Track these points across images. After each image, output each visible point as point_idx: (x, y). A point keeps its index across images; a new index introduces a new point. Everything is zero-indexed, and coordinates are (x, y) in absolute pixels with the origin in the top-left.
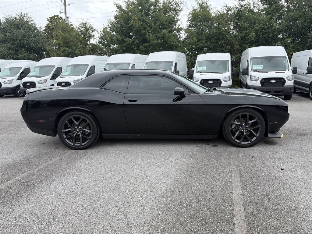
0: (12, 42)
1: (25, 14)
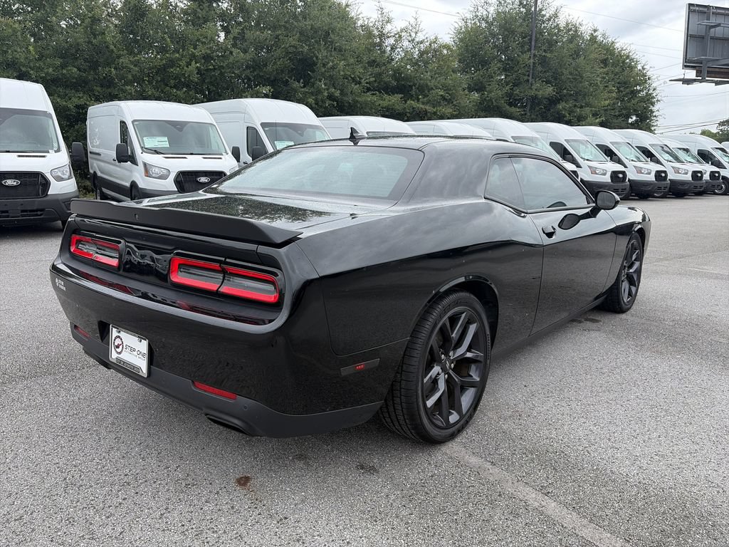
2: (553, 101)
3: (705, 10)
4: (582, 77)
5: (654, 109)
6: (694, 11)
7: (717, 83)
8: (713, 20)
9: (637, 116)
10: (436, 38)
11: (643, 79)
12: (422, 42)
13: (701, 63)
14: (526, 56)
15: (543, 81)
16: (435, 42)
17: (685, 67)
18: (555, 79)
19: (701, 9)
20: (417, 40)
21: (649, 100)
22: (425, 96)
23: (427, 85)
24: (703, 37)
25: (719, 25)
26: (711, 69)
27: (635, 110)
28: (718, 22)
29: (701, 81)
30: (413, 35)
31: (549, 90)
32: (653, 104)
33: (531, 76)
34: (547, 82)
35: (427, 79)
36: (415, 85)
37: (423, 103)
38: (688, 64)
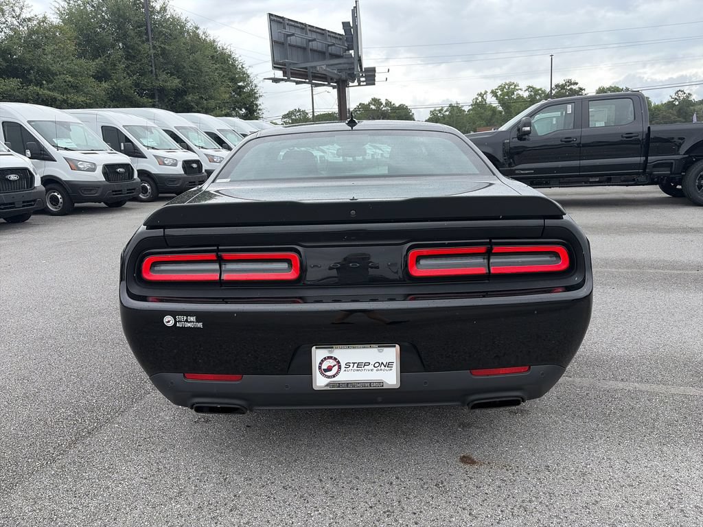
2: (180, 93)
3: (281, 20)
4: (202, 72)
5: (258, 103)
6: (274, 20)
7: (297, 83)
8: (289, 30)
9: (246, 109)
10: (45, 17)
11: (245, 77)
12: (29, 20)
13: (285, 65)
14: (146, 46)
15: (167, 73)
16: (43, 22)
17: (275, 68)
18: (177, 71)
19: (279, 19)
20: (23, 16)
21: (253, 95)
22: (50, 82)
23: (49, 70)
24: (282, 44)
25: (293, 35)
26: (292, 71)
27: (245, 104)
28: (293, 32)
29: (286, 81)
30: (17, 10)
31: (175, 82)
32: (256, 98)
33: (153, 66)
34: (172, 74)
35: (47, 62)
36: (32, 68)
37: (49, 89)
38: (276, 65)
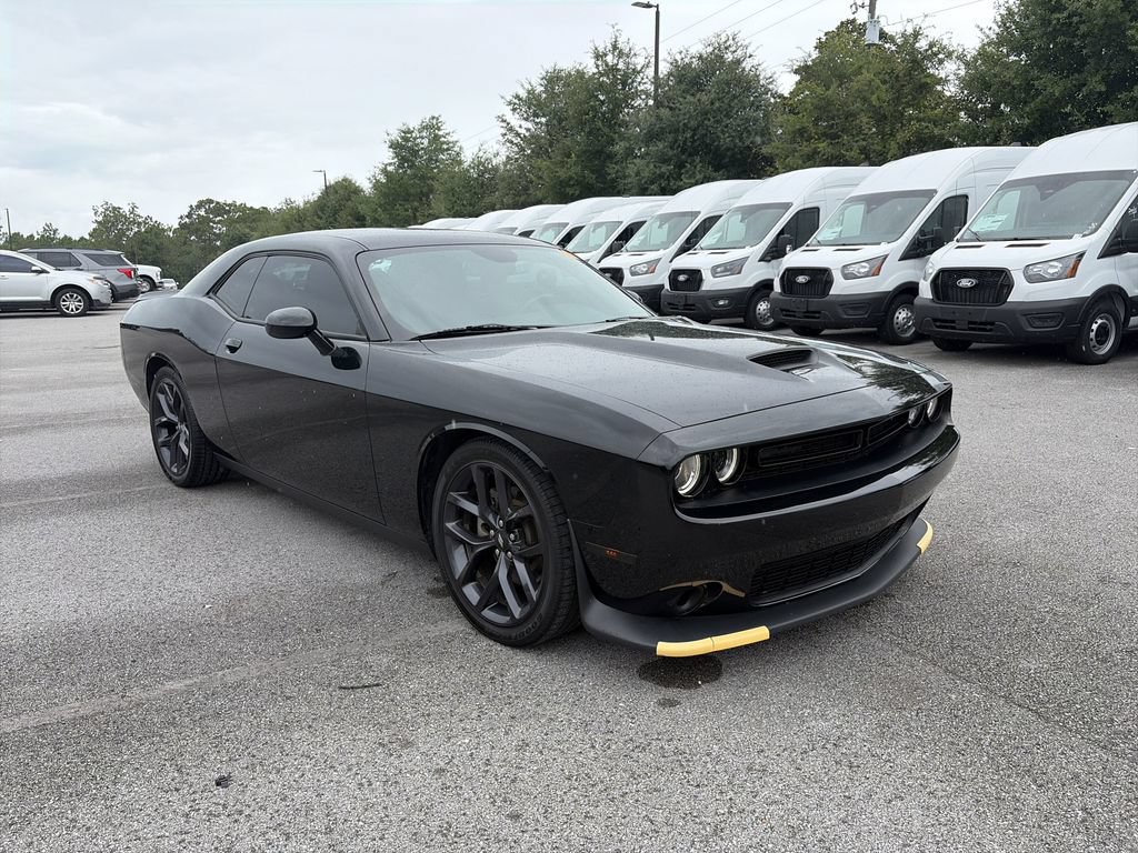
0: (670, 138)
1: (731, 38)
